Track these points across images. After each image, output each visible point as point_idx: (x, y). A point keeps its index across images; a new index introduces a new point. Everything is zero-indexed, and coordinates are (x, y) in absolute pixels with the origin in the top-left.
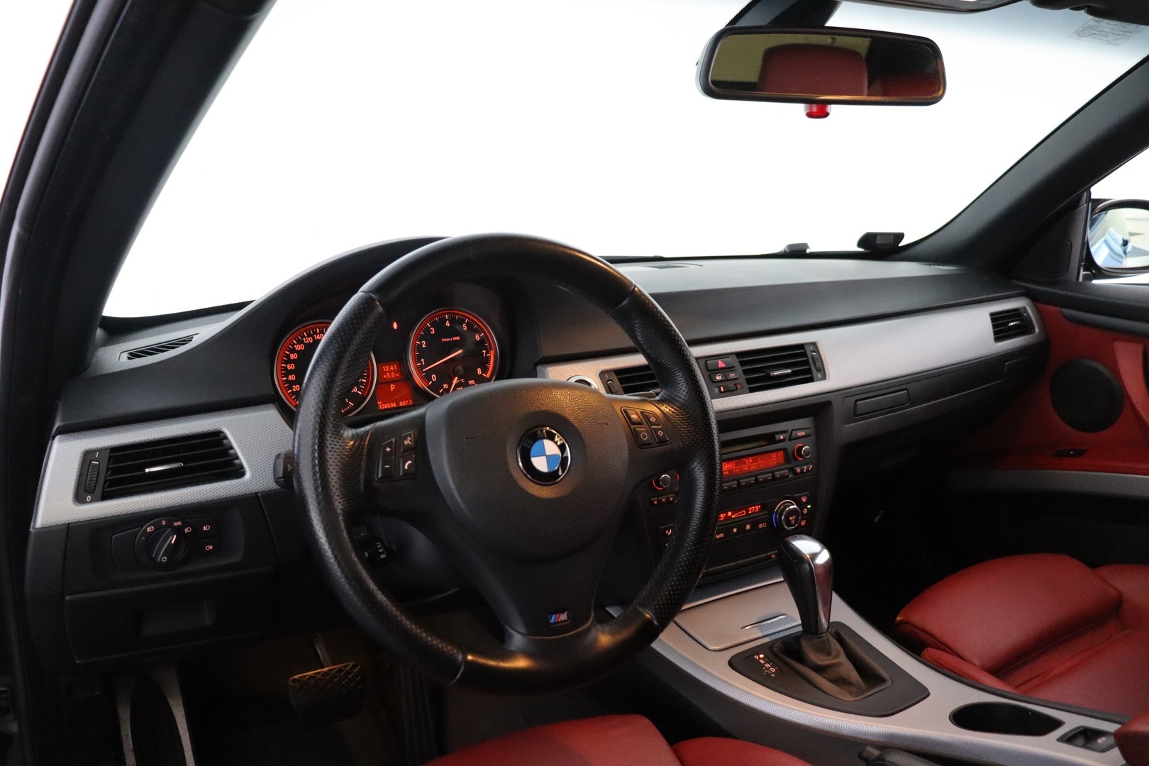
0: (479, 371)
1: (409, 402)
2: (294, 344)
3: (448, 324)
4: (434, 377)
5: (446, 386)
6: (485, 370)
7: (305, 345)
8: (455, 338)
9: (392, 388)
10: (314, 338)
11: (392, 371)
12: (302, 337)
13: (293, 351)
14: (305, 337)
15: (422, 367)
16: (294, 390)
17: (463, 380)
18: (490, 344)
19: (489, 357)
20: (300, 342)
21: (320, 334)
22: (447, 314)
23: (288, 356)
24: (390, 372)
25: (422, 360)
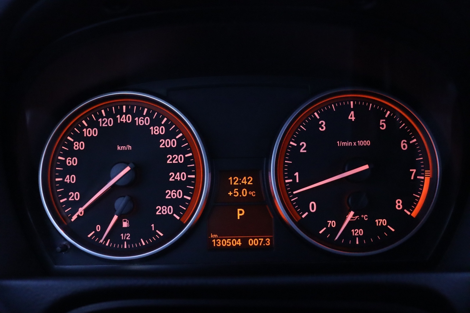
0: (399, 204)
1: (265, 242)
2: (83, 126)
3: (352, 117)
4: (313, 206)
5: (332, 223)
6: (409, 204)
7: (100, 129)
8: (361, 143)
9: (239, 215)
10: (115, 120)
11: (244, 186)
12: (97, 117)
13: (79, 137)
14: (102, 117)
15: (295, 186)
16: (70, 199)
17: (365, 217)
18: (426, 159)
19: (422, 182)
20: (92, 124)
21: (126, 114)
22: (353, 99)
23: (71, 144)
24: (241, 187)
25: (297, 174)
